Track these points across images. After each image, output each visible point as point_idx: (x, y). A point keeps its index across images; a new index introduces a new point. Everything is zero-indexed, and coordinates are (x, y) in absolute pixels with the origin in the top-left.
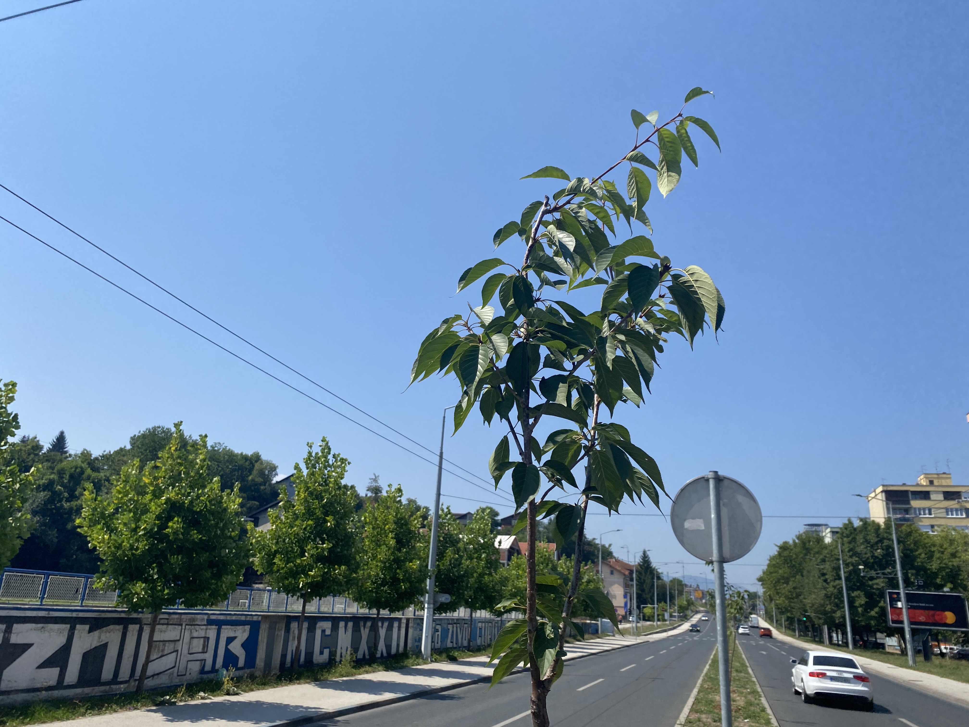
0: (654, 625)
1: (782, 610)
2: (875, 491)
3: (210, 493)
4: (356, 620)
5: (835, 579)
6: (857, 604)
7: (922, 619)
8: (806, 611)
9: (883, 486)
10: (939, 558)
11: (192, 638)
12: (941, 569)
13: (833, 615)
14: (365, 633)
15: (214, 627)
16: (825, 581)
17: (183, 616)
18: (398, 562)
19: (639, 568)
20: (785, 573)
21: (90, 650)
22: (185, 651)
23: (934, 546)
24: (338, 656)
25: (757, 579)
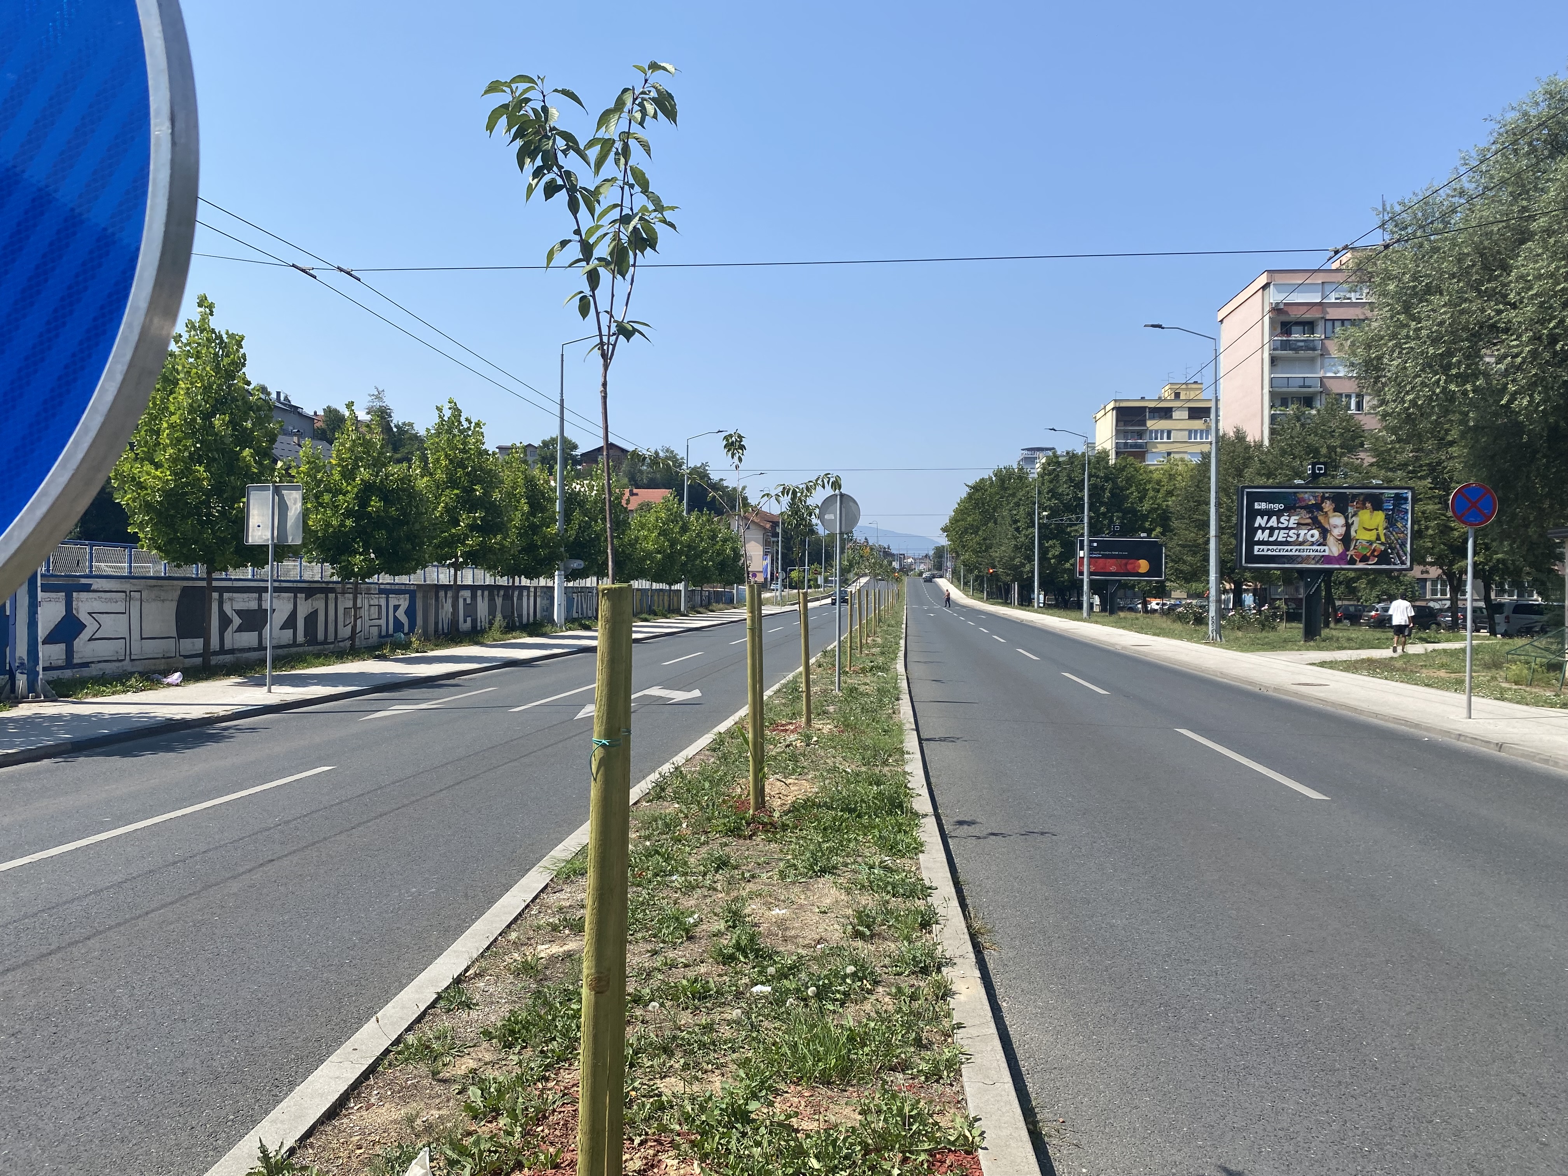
1: (969, 568)
2: (1105, 408)
4: (490, 589)
5: (1028, 527)
6: (1050, 555)
7: (1113, 569)
9: (1116, 401)
10: (1152, 498)
11: (370, 606)
12: (1151, 511)
13: (1023, 569)
14: (499, 601)
15: (384, 596)
16: (1017, 529)
17: (367, 586)
18: (534, 529)
20: (974, 520)
21: (308, 615)
22: (367, 618)
23: (1150, 482)
24: (479, 624)
25: (942, 529)
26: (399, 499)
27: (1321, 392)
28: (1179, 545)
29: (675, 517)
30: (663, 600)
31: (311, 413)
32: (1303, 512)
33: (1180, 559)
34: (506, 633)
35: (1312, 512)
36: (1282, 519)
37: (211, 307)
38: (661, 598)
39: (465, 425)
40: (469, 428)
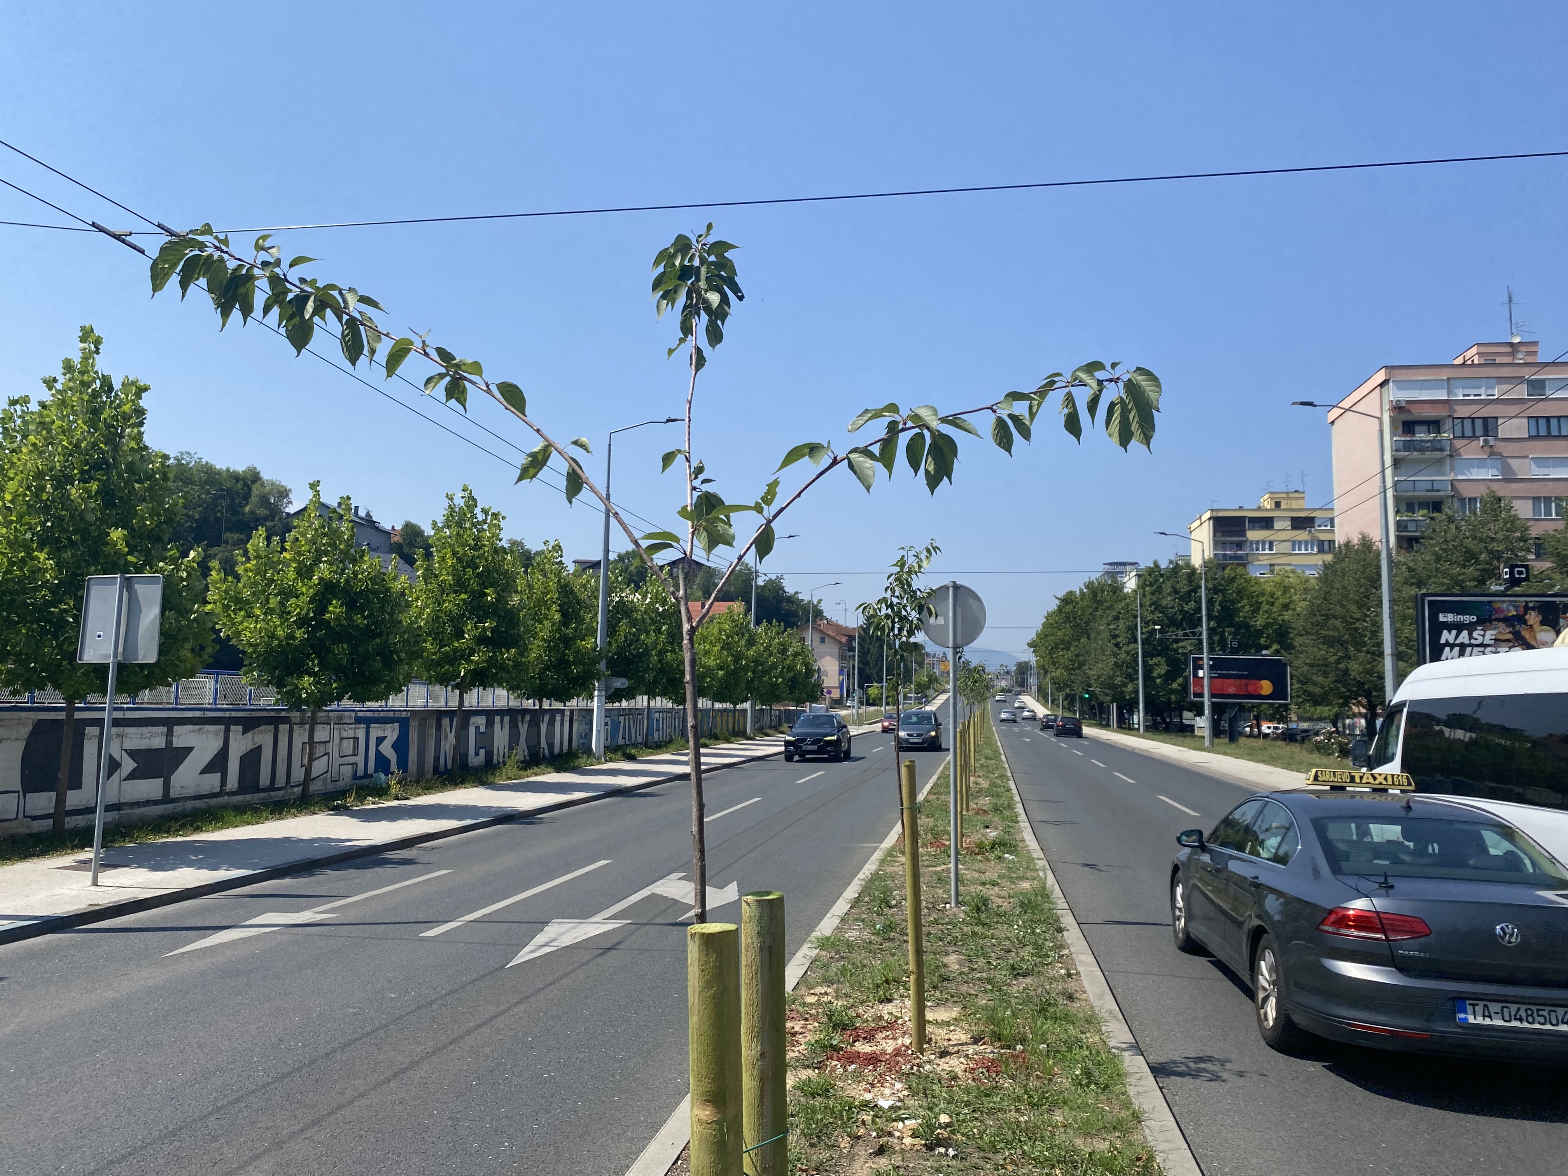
0: (881, 711)
1: (1059, 685)
2: (1200, 518)
3: (370, 570)
4: (513, 714)
5: (1130, 643)
6: (1155, 674)
7: (1232, 690)
8: (1090, 686)
9: (1212, 510)
10: (1266, 612)
11: (342, 739)
12: (1266, 626)
13: (1124, 689)
14: (523, 729)
15: (362, 725)
16: (1117, 645)
17: (331, 714)
18: (567, 641)
19: (862, 632)
20: (1065, 635)
21: (247, 753)
22: (336, 754)
23: (1263, 594)
24: (495, 757)
25: (1028, 644)
26: (369, 604)
27: (1453, 496)
28: (1306, 664)
29: (741, 630)
30: (727, 722)
31: (388, 528)
32: (1502, 625)
33: (1308, 680)
34: (524, 769)
35: (1513, 626)
36: (1475, 634)
37: (98, 342)
38: (725, 719)
39: (480, 517)
40: (485, 521)
